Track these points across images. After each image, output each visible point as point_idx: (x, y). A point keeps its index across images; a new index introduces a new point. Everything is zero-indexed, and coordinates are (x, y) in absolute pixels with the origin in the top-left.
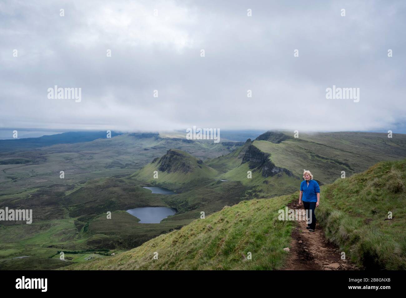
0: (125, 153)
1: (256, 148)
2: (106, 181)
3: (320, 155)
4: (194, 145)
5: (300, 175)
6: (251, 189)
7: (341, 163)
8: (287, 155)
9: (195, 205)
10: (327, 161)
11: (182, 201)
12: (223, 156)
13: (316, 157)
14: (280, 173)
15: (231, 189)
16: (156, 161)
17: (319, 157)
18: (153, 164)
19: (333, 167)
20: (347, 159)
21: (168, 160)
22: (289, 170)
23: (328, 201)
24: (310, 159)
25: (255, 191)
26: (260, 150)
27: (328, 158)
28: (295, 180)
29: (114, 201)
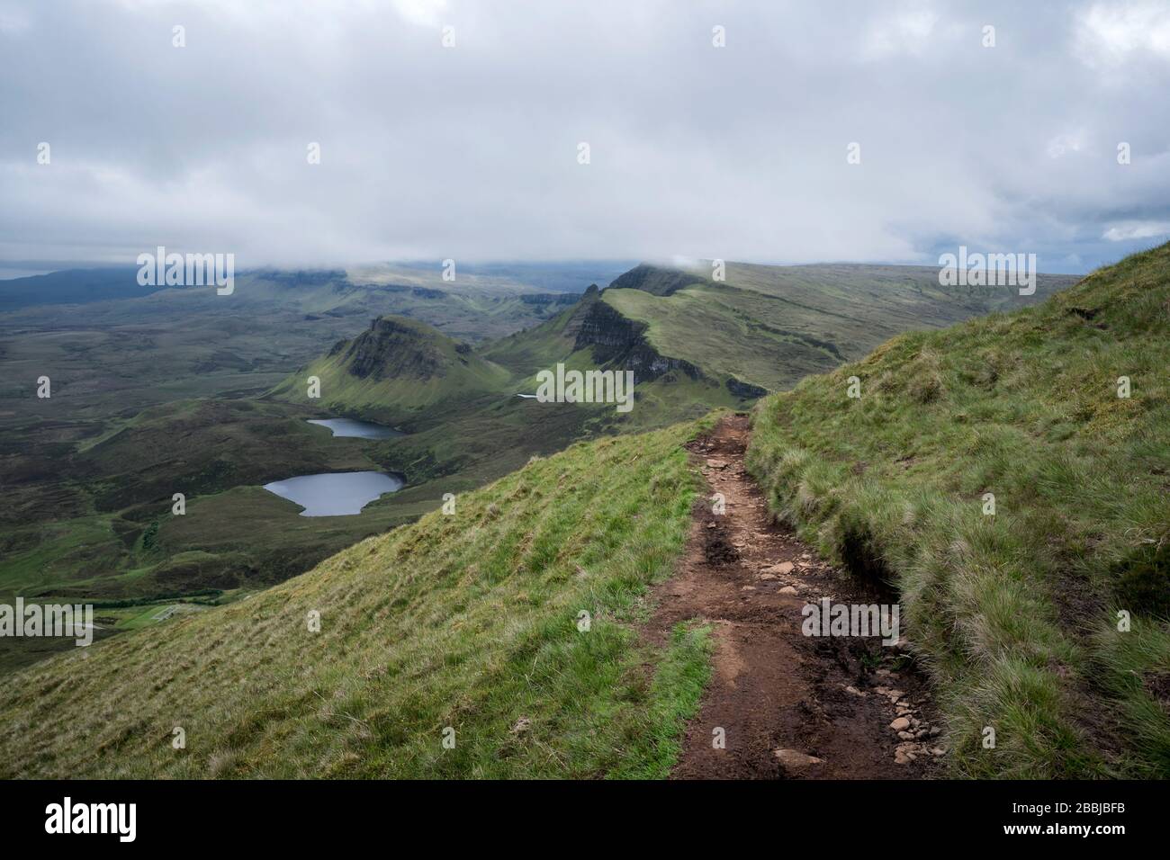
0: (249, 328)
1: (610, 309)
2: (198, 409)
3: (769, 325)
4: (447, 302)
5: (719, 375)
6: (598, 414)
7: (817, 344)
8: (688, 327)
9: (451, 463)
10: (784, 338)
11: (416, 453)
12: (524, 331)
13: (758, 329)
14: (671, 373)
15: (547, 416)
16: (340, 349)
17: (767, 329)
18: (335, 359)
19: (799, 353)
20: (833, 333)
21: (375, 345)
22: (692, 363)
23: (780, 430)
24: (746, 335)
25: (607, 421)
26: (621, 315)
27: (787, 330)
28: (708, 388)
29: (226, 462)
